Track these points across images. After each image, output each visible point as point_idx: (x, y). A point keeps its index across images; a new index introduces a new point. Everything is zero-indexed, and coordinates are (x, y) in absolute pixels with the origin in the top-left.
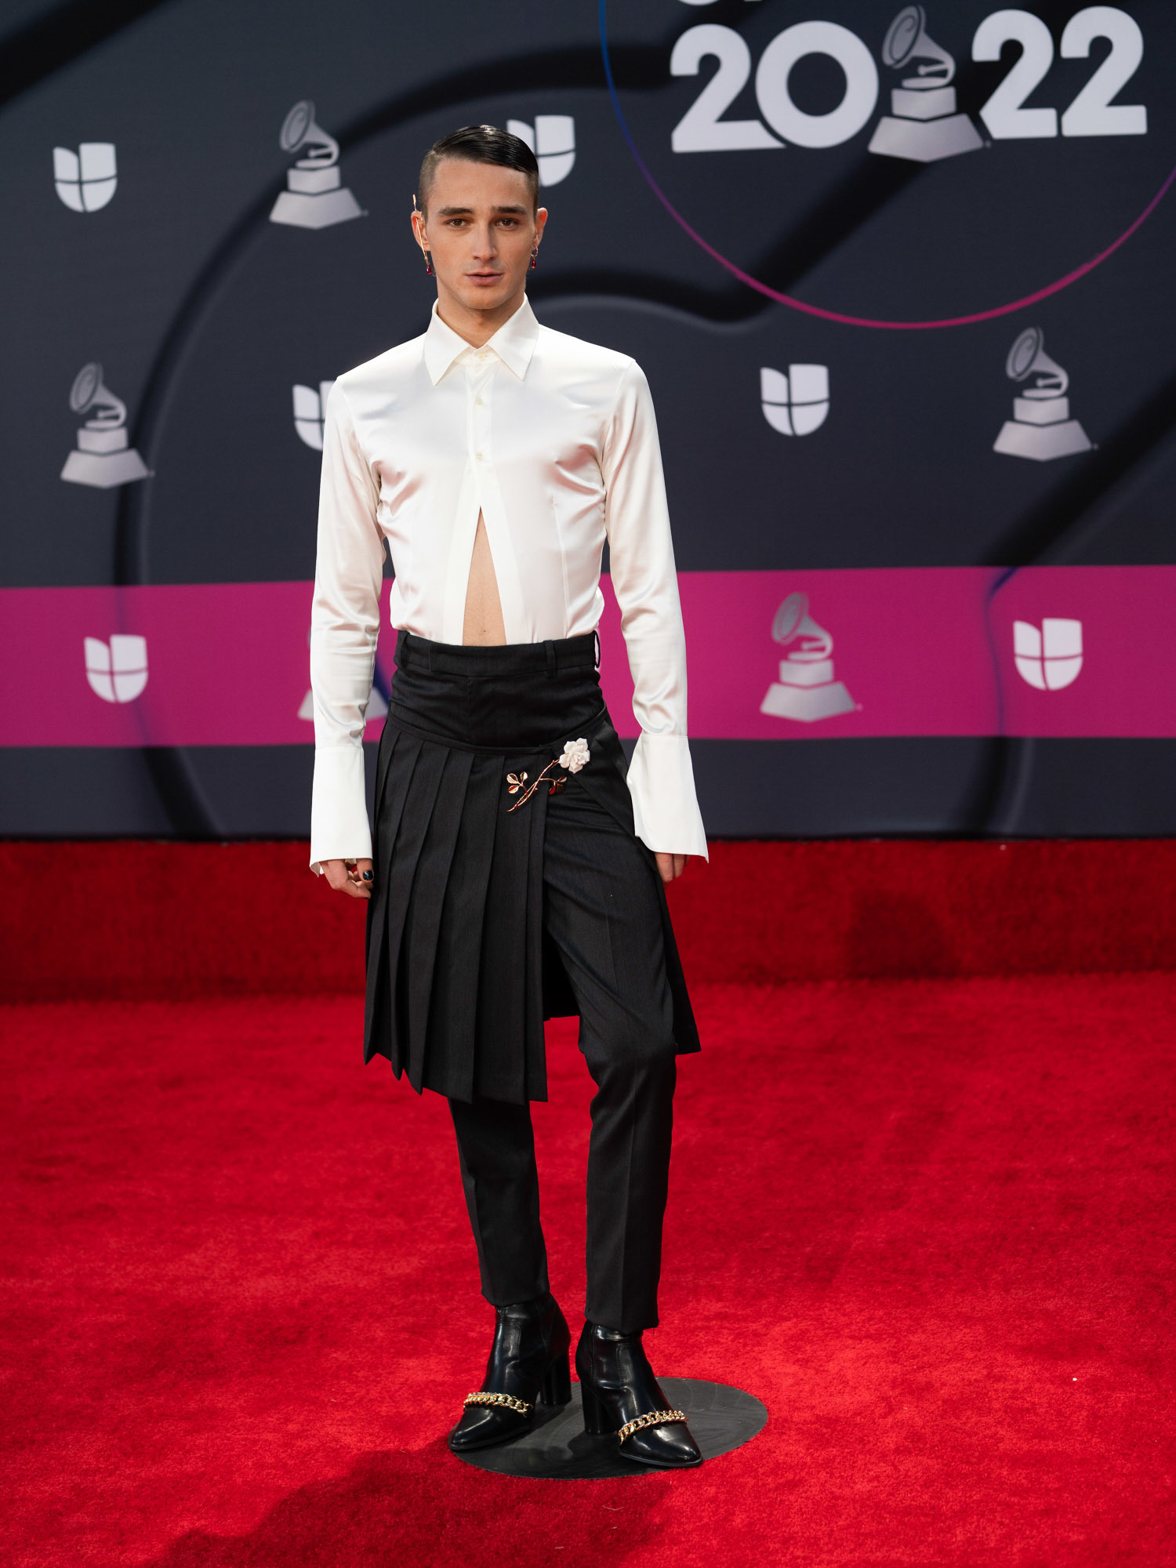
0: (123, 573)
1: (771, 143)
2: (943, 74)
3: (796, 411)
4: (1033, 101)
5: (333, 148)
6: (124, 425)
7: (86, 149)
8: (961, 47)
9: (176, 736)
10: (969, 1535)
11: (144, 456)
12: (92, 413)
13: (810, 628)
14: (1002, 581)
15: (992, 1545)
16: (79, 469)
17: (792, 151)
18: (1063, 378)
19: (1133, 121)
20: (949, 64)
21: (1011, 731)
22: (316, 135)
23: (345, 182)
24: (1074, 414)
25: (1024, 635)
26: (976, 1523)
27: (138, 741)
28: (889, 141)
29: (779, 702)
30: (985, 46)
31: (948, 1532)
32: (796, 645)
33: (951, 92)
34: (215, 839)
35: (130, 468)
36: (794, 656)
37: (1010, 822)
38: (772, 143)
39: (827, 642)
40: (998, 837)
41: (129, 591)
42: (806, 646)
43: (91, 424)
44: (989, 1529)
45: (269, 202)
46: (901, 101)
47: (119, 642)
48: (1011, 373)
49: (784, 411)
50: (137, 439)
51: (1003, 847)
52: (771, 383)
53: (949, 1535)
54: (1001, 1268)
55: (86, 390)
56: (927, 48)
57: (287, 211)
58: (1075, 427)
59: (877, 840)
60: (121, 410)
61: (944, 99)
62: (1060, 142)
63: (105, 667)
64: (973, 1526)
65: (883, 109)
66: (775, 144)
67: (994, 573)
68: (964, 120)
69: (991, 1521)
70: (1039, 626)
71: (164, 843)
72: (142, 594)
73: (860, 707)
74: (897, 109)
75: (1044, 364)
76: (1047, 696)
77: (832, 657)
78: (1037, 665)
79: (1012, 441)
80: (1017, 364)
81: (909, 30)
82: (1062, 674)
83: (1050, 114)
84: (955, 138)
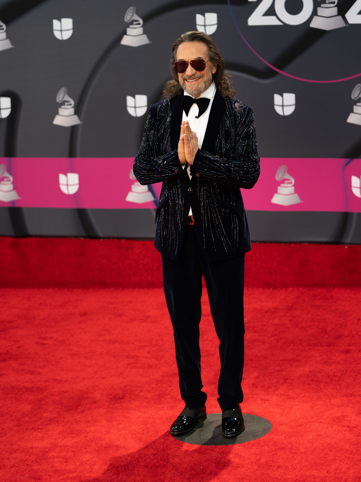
0: (72, 154)
1: (279, 23)
2: (334, 3)
3: (285, 108)
5: (141, 21)
6: (73, 107)
7: (63, 20)
9: (87, 205)
10: (336, 467)
11: (79, 117)
12: (63, 103)
13: (287, 176)
14: (348, 163)
15: (344, 471)
16: (58, 121)
20: (336, 0)
21: (349, 210)
22: (136, 17)
23: (145, 32)
25: (355, 180)
26: (339, 463)
27: (75, 206)
28: (316, 24)
29: (277, 199)
31: (330, 466)
32: (283, 182)
33: (336, 8)
34: (98, 238)
35: (75, 121)
36: (282, 185)
37: (349, 239)
39: (293, 181)
40: (345, 244)
41: (73, 159)
42: (286, 182)
43: (63, 107)
44: (343, 466)
45: (120, 38)
46: (320, 11)
47: (70, 175)
48: (353, 98)
49: (281, 108)
50: (77, 112)
51: (346, 247)
52: (277, 99)
53: (330, 467)
54: (346, 381)
55: (61, 96)
57: (126, 41)
59: (307, 244)
60: (72, 102)
61: (334, 11)
63: (65, 183)
64: (338, 464)
65: (315, 13)
66: (280, 24)
67: (346, 160)
68: (340, 17)
69: (343, 463)
71: (82, 239)
72: (77, 160)
73: (302, 202)
74: (319, 14)
77: (294, 185)
78: (359, 190)
79: (353, 119)
80: (355, 95)
84: (337, 23)
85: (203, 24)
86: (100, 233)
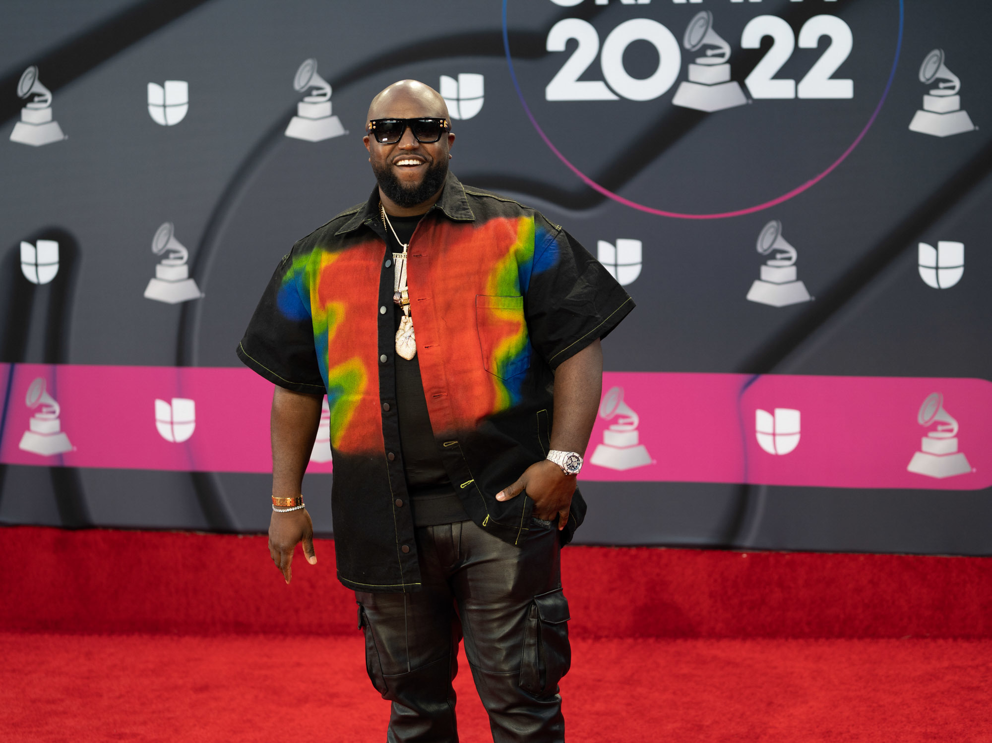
0: (181, 359)
1: (610, 96)
2: (722, 55)
3: (620, 269)
4: (780, 75)
5: (328, 90)
6: (187, 263)
7: (169, 84)
8: (734, 39)
9: (212, 465)
11: (198, 284)
12: (166, 255)
13: (623, 409)
14: (749, 383)
16: (156, 291)
17: (623, 102)
18: (793, 254)
19: (844, 89)
20: (727, 49)
21: (751, 481)
22: (318, 81)
23: (335, 112)
24: (800, 277)
25: (762, 419)
27: (188, 467)
28: (686, 98)
29: (602, 457)
30: (750, 39)
32: (615, 420)
33: (727, 68)
34: (234, 533)
35: (189, 291)
36: (613, 427)
37: (750, 539)
38: (612, 97)
39: (635, 419)
40: (740, 548)
41: (184, 370)
42: (621, 421)
43: (165, 262)
45: (285, 123)
46: (695, 72)
47: (177, 402)
48: (760, 249)
49: (612, 269)
50: (194, 273)
51: (745, 556)
52: (604, 250)
55: (163, 239)
56: (713, 38)
57: (296, 129)
58: (800, 285)
59: (663, 549)
60: (185, 253)
61: (723, 71)
62: (796, 102)
63: (168, 419)
65: (683, 76)
66: (613, 97)
67: (744, 378)
68: (735, 85)
71: (201, 534)
72: (193, 373)
73: (655, 462)
74: (692, 77)
75: (781, 244)
76: (777, 459)
77: (638, 428)
78: (770, 438)
79: (759, 293)
80: (764, 243)
81: (701, 26)
82: (786, 445)
83: (791, 83)
84: (730, 97)
85: (454, 96)
86: (238, 523)
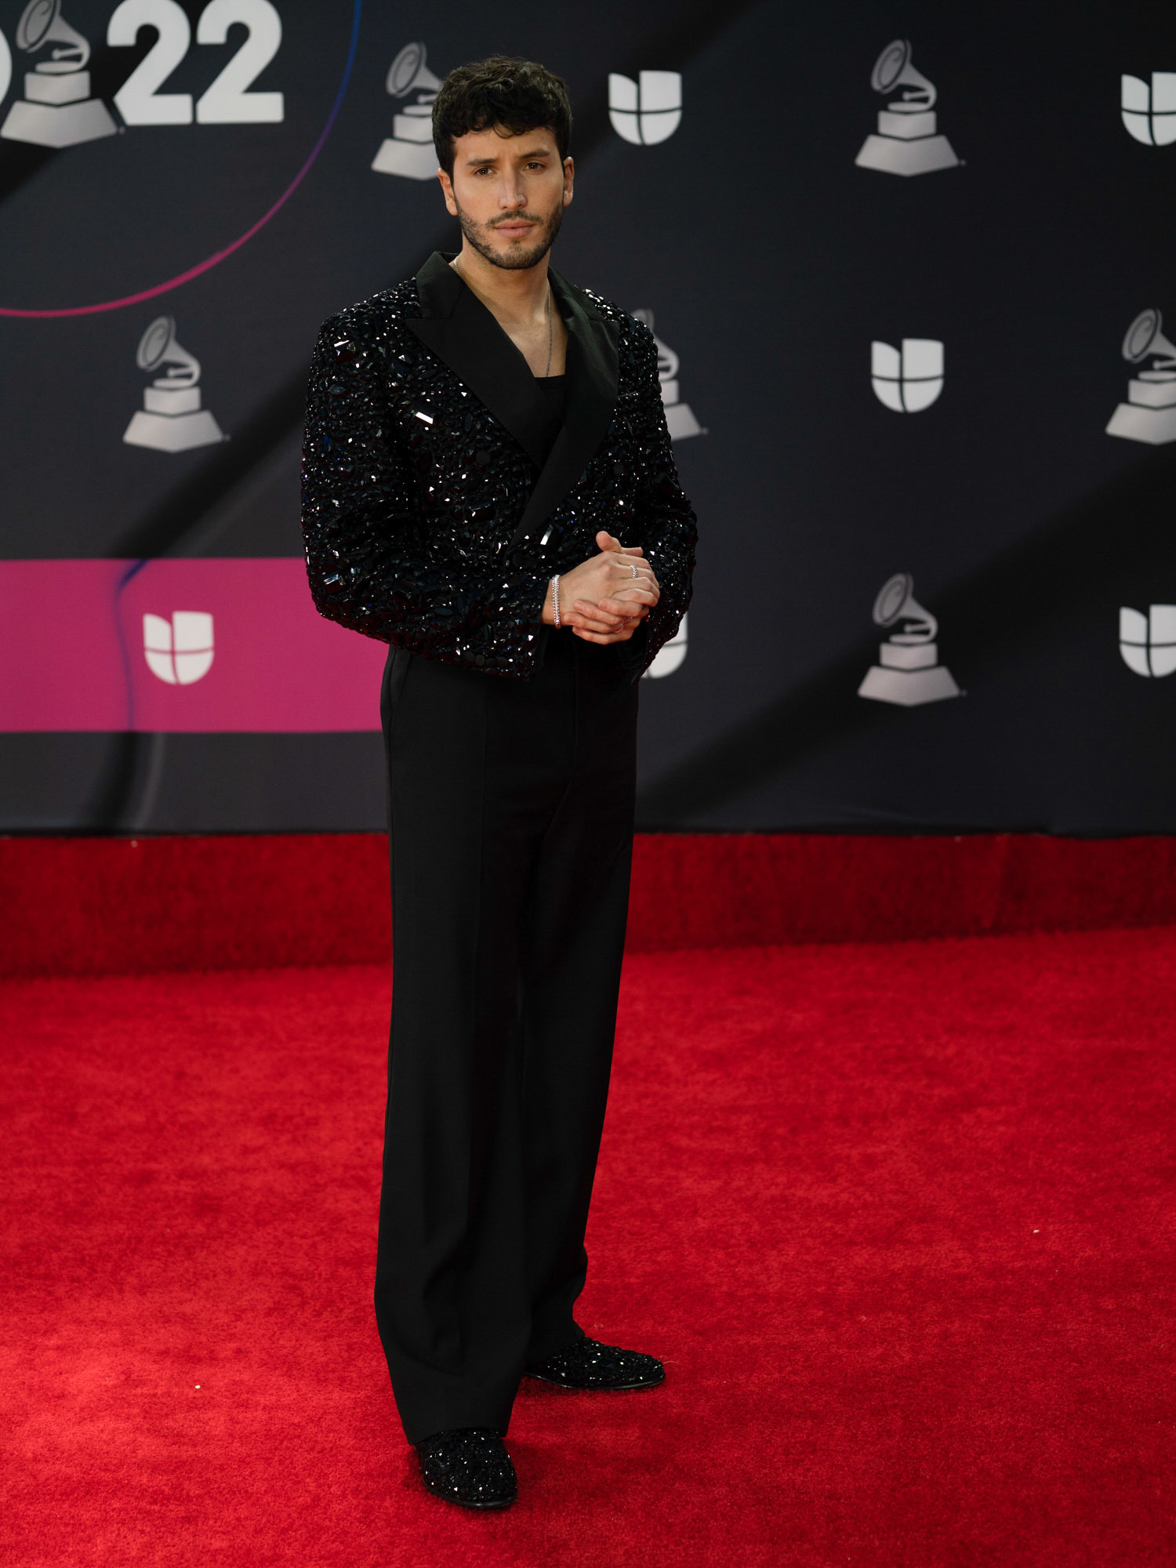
2: (77, 58)
4: (168, 87)
8: (96, 33)
10: (110, 1544)
14: (131, 573)
15: (134, 1554)
18: (195, 368)
19: (269, 108)
20: (84, 49)
21: (140, 726)
24: (206, 404)
25: (154, 629)
26: (116, 1532)
28: (22, 126)
30: (121, 32)
31: (89, 1542)
33: (85, 77)
37: (142, 816)
40: (129, 833)
44: (130, 1538)
46: (35, 85)
48: (142, 363)
51: (134, 844)
53: (89, 1545)
54: (137, 1271)
56: (62, 31)
58: (206, 418)
59: (6, 838)
61: (78, 84)
62: (195, 129)
64: (114, 1535)
65: (16, 92)
67: (122, 565)
68: (97, 105)
69: (131, 1529)
70: (169, 619)
74: (30, 94)
75: (176, 353)
76: (178, 691)
78: (167, 659)
79: (142, 432)
80: (148, 354)
81: (44, 13)
82: (193, 668)
83: (183, 101)
84: (90, 124)
